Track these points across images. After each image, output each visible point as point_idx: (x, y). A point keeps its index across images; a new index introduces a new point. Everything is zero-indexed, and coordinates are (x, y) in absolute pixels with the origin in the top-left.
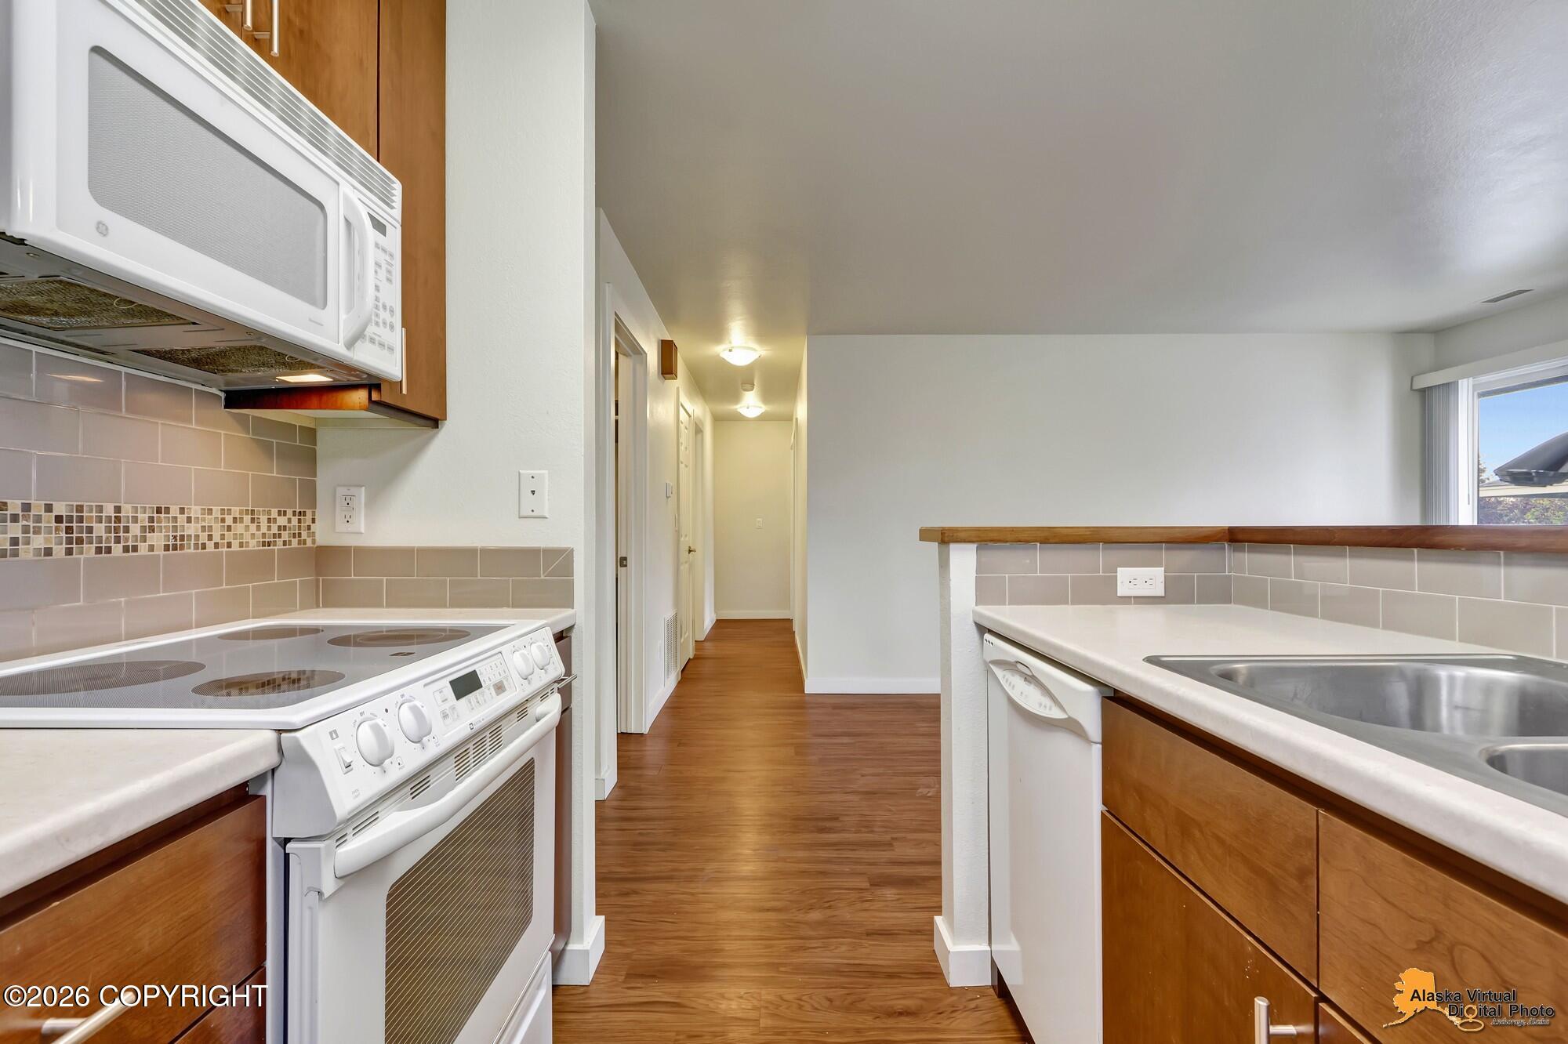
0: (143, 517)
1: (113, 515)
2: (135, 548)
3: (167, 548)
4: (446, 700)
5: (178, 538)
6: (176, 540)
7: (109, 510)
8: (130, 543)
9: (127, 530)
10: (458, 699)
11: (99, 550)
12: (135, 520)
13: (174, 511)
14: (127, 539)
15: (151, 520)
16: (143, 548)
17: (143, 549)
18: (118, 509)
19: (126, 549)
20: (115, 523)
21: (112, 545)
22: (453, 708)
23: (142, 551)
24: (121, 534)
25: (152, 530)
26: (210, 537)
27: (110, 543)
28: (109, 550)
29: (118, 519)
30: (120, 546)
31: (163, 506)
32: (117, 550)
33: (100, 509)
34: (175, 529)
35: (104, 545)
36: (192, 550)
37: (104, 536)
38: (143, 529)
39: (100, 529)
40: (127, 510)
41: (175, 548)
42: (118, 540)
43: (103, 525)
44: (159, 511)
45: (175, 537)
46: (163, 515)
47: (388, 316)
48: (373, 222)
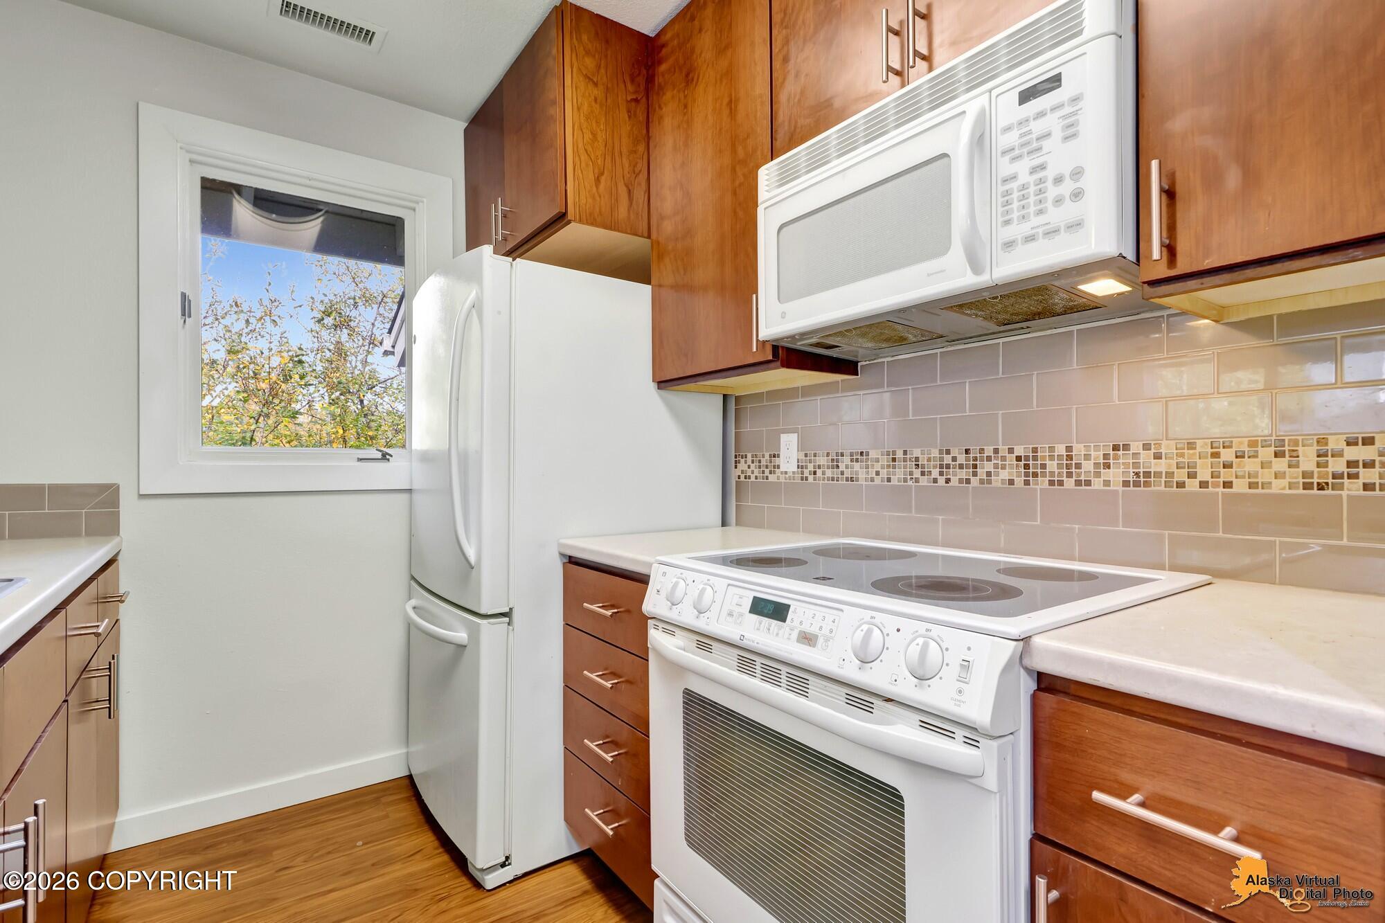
0: (1098, 456)
1: (1065, 454)
2: (1088, 483)
3: (1126, 484)
4: (740, 605)
5: (1141, 475)
6: (1139, 477)
7: (1061, 449)
8: (1083, 478)
9: (1078, 466)
10: (750, 612)
11: (1052, 483)
12: (1087, 457)
13: (1136, 447)
14: (1079, 475)
15: (1106, 456)
16: (1096, 482)
17: (1097, 484)
18: (1069, 449)
19: (1078, 483)
20: (1067, 460)
21: (1065, 479)
22: (741, 615)
23: (1096, 485)
24: (1073, 470)
25: (1107, 466)
26: (1192, 475)
27: (1063, 477)
28: (1061, 483)
29: (1070, 458)
30: (1072, 480)
31: (1121, 444)
32: (1069, 483)
33: (1052, 449)
34: (1136, 465)
35: (1056, 479)
36: (1162, 488)
37: (1057, 471)
38: (1097, 465)
39: (1052, 466)
40: (1079, 449)
41: (1137, 484)
42: (1069, 475)
43: (1056, 462)
44: (1116, 448)
45: (1137, 474)
46: (1121, 453)
47: (1067, 187)
48: (1026, 96)
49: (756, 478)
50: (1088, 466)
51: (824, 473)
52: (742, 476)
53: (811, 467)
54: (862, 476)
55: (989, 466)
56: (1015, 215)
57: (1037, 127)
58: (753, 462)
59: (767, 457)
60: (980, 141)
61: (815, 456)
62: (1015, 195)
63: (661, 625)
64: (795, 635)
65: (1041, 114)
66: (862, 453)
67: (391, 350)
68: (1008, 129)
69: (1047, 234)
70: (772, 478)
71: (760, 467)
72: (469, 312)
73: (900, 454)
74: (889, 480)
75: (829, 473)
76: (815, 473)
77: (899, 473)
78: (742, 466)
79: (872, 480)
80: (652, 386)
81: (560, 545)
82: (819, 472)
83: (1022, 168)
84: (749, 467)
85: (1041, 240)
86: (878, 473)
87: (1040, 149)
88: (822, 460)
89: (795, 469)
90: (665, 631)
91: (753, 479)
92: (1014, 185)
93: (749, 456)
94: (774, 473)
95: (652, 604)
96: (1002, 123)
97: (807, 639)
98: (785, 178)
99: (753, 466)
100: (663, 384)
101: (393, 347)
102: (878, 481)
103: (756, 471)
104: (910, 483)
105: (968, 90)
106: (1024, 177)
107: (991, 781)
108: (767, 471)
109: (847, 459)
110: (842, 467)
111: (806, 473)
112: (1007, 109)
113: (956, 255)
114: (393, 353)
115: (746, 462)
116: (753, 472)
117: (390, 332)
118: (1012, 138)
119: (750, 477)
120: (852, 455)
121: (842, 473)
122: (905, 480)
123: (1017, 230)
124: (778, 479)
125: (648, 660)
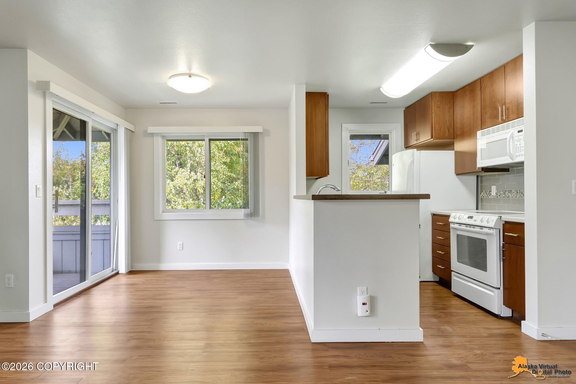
48: (519, 132)
49: (486, 197)
51: (502, 196)
52: (482, 197)
53: (499, 194)
54: (510, 196)
56: (517, 151)
58: (485, 193)
59: (488, 192)
60: (512, 137)
61: (500, 191)
62: (517, 148)
63: (453, 223)
64: (473, 220)
65: (520, 136)
66: (510, 191)
67: (373, 160)
68: (516, 136)
69: (521, 155)
70: (490, 197)
71: (487, 194)
72: (411, 163)
73: (518, 191)
74: (516, 197)
75: (503, 196)
76: (500, 196)
77: (518, 196)
78: (482, 194)
79: (513, 197)
80: (455, 175)
81: (431, 212)
82: (501, 195)
83: (518, 143)
84: (484, 194)
85: (521, 156)
86: (514, 196)
87: (520, 141)
88: (502, 193)
89: (495, 195)
90: (453, 224)
91: (485, 197)
92: (517, 146)
93: (484, 191)
94: (490, 196)
95: (451, 220)
96: (516, 135)
97: (475, 221)
98: (483, 135)
99: (485, 194)
100: (457, 174)
101: (374, 159)
102: (514, 197)
103: (486, 195)
104: (521, 198)
105: (512, 128)
106: (518, 145)
107: (495, 234)
108: (488, 195)
109: (507, 192)
110: (506, 194)
111: (498, 196)
112: (516, 133)
113: (509, 157)
114: (373, 161)
115: (483, 193)
116: (485, 196)
117: (373, 154)
118: (516, 138)
119: (484, 197)
120: (508, 191)
121: (506, 196)
122: (520, 197)
123: (517, 154)
124: (491, 197)
125: (450, 232)
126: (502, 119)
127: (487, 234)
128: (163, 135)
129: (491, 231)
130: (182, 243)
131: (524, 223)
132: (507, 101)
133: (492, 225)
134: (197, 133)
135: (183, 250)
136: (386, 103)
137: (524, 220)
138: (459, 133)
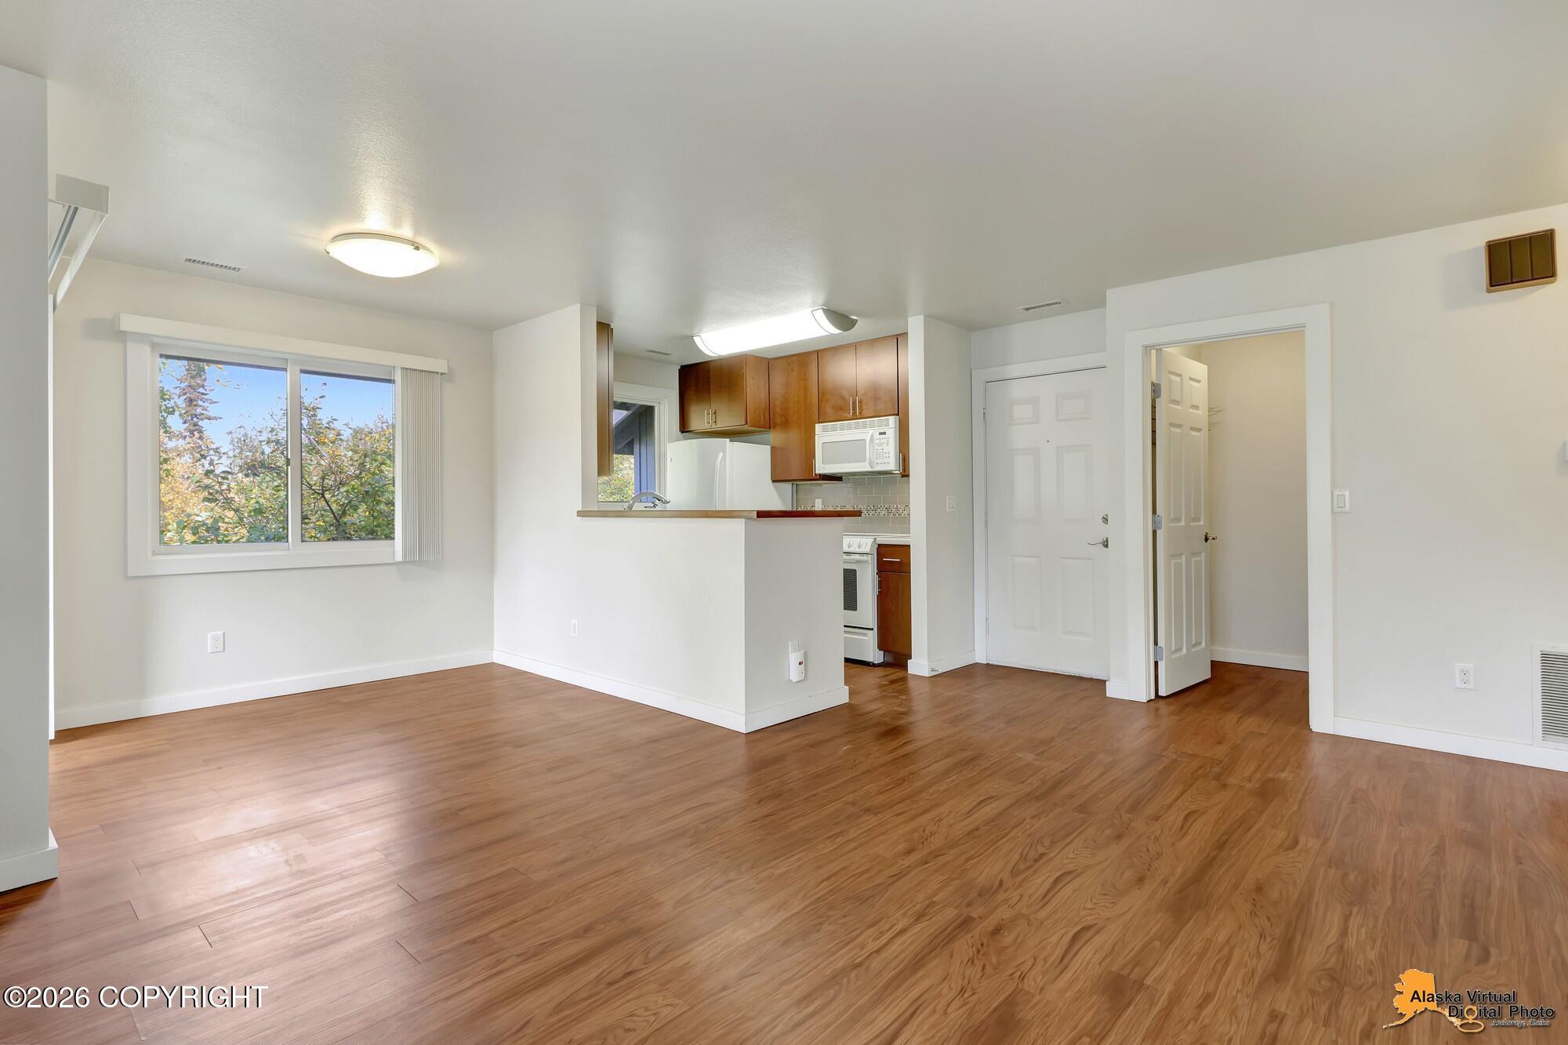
47: (887, 455)
48: (880, 434)
50: (901, 510)
55: (879, 510)
56: (879, 458)
57: (883, 441)
60: (872, 440)
62: (878, 454)
65: (882, 438)
68: (877, 439)
72: (721, 460)
80: (770, 481)
83: (880, 448)
87: (882, 445)
92: (878, 451)
98: (825, 430)
100: (774, 481)
105: (870, 427)
106: (880, 450)
107: (867, 561)
112: (877, 436)
113: (867, 463)
118: (878, 441)
123: (879, 461)
126: (854, 413)
127: (858, 562)
128: (156, 340)
129: (865, 558)
130: (222, 632)
131: (909, 546)
132: (861, 391)
133: (867, 550)
134: (258, 349)
135: (224, 651)
136: (668, 354)
137: (909, 541)
138: (778, 420)
